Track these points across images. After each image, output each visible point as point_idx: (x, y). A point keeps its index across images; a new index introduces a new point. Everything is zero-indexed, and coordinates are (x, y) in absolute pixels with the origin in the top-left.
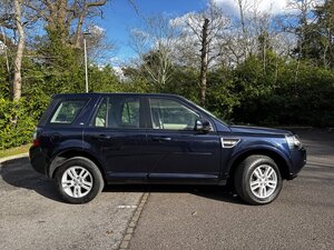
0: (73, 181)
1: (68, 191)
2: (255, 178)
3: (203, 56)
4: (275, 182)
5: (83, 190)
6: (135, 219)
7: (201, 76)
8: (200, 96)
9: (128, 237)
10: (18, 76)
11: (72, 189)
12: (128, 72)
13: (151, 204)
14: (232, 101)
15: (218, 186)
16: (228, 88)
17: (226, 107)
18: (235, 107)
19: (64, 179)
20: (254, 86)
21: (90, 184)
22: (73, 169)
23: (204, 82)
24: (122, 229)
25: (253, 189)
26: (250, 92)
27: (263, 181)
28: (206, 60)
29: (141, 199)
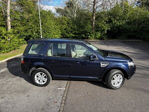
0: (39, 78)
1: (37, 82)
2: (114, 79)
3: (94, 5)
4: (122, 80)
5: (44, 81)
6: (65, 96)
7: (93, 15)
8: (92, 24)
9: (63, 105)
10: (9, 18)
11: (39, 81)
12: (58, 10)
13: (71, 87)
14: (107, 28)
15: (98, 81)
16: (105, 21)
17: (104, 30)
18: (108, 31)
19: (36, 77)
20: (117, 20)
21: (46, 79)
22: (39, 73)
23: (94, 18)
24: (60, 101)
25: (112, 83)
26: (115, 23)
27: (117, 80)
28: (95, 7)
29: (67, 85)
